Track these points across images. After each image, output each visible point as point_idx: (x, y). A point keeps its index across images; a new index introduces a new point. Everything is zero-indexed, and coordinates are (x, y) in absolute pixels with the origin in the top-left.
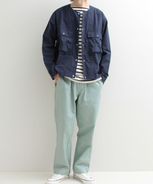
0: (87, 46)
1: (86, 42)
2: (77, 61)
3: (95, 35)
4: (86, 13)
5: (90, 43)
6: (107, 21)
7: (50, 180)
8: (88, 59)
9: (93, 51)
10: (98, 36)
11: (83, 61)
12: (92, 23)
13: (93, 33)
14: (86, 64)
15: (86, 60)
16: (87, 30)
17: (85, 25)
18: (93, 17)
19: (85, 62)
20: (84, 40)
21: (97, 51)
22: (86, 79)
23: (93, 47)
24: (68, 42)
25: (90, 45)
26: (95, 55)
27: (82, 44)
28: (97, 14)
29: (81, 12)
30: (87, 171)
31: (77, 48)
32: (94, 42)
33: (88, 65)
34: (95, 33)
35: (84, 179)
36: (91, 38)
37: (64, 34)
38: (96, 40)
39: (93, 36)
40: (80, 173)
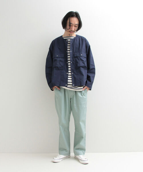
0: (74, 63)
1: (73, 60)
2: (68, 74)
3: (80, 54)
4: (73, 40)
5: (76, 60)
6: (90, 46)
7: (55, 158)
8: (75, 72)
9: (78, 66)
10: (82, 55)
11: (72, 74)
12: (78, 47)
13: (78, 53)
14: (74, 76)
15: (74, 73)
16: (74, 51)
17: (72, 48)
18: (78, 42)
19: (73, 74)
20: (72, 59)
21: (81, 66)
22: (74, 86)
23: (78, 63)
24: (61, 61)
25: (77, 62)
26: (80, 69)
27: (71, 62)
28: (81, 40)
29: (69, 40)
30: (84, 154)
31: (67, 65)
32: (79, 60)
33: (76, 76)
34: (80, 53)
35: (81, 159)
36: (76, 57)
37: (57, 56)
38: (80, 58)
39: (78, 55)
40: (78, 154)
